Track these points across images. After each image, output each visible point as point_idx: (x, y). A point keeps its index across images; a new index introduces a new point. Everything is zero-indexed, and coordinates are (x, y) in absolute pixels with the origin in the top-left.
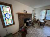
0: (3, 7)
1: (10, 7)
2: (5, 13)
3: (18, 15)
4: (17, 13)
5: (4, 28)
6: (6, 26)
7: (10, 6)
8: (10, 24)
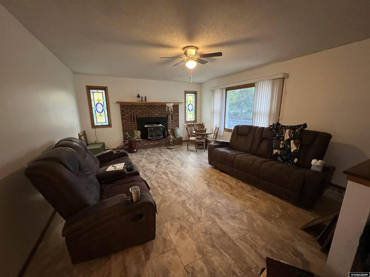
0: (93, 92)
1: (104, 91)
2: (96, 102)
3: (121, 106)
4: (117, 102)
5: (92, 128)
6: (96, 126)
7: (105, 89)
8: (103, 124)
